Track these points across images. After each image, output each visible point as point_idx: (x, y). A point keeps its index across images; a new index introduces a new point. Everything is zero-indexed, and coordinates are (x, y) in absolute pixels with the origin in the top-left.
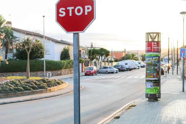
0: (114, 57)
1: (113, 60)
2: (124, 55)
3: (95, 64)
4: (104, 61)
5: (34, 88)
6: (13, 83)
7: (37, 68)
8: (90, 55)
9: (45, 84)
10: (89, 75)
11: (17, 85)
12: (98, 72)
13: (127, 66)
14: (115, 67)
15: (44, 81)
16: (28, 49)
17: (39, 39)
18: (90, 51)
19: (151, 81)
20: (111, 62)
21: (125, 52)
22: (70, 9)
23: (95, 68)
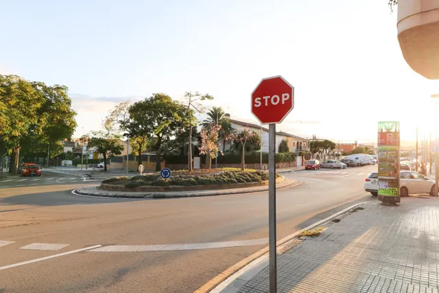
0: (342, 150)
1: (340, 153)
2: (354, 148)
3: (318, 158)
4: (328, 155)
5: (247, 180)
6: (227, 174)
7: (253, 160)
8: (311, 148)
9: (259, 177)
10: (310, 169)
11: (230, 177)
12: (321, 167)
13: (358, 161)
14: (343, 161)
15: (259, 174)
16: (243, 141)
17: (255, 131)
18: (312, 143)
19: (386, 180)
20: (338, 155)
21: (356, 144)
22: (266, 98)
23: (317, 162)
